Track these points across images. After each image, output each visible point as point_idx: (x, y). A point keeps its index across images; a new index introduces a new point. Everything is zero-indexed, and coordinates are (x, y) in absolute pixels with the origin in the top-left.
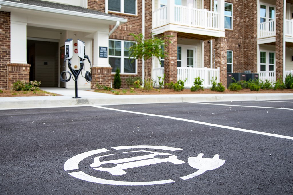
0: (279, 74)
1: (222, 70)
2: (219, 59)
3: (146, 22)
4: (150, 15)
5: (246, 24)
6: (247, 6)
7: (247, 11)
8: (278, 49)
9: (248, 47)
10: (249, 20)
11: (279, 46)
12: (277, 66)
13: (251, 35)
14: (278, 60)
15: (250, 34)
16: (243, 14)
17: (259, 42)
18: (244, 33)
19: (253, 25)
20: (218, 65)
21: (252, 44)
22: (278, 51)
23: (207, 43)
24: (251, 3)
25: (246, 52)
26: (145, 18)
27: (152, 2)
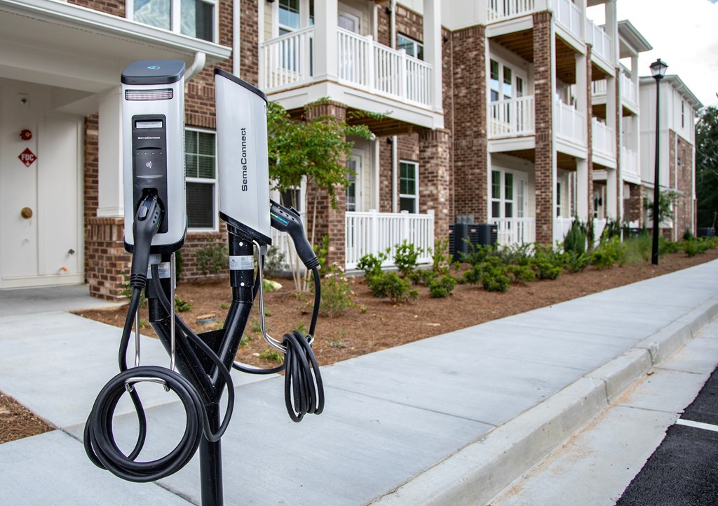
0: (545, 227)
1: (441, 219)
2: (431, 188)
3: (243, 72)
4: (253, 55)
5: (459, 101)
6: (461, 58)
7: (463, 69)
8: (542, 167)
9: (467, 157)
10: (467, 93)
11: (543, 159)
12: (539, 207)
13: (475, 129)
14: (542, 192)
15: (472, 127)
16: (452, 76)
17: (491, 148)
18: (455, 123)
19: (480, 106)
20: (431, 203)
21: (476, 152)
22: (543, 171)
23: (385, 144)
24: (471, 51)
25: (461, 169)
26: (241, 61)
27: (257, 16)
